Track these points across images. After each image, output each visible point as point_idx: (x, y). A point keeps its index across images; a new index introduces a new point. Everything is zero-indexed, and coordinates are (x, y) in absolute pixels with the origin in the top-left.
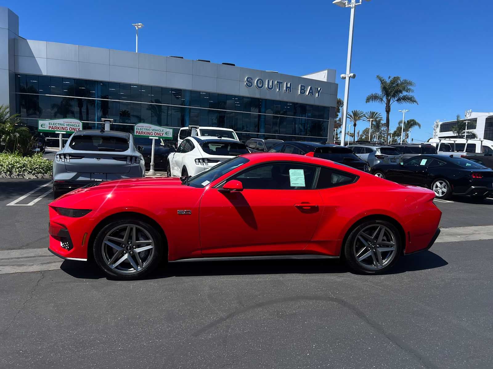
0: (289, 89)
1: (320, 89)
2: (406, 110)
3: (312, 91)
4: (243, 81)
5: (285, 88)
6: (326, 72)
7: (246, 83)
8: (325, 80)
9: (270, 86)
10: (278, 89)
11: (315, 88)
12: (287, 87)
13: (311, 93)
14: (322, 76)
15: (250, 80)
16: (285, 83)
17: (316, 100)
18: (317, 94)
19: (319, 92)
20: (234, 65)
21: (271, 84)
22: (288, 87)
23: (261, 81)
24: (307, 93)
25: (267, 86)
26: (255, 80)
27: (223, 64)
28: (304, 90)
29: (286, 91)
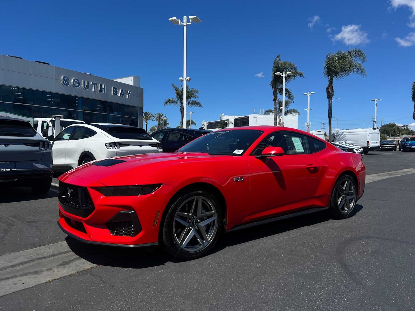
0: (103, 90)
1: (130, 92)
2: (192, 112)
3: (123, 92)
4: (59, 80)
5: (100, 89)
6: (132, 78)
7: (62, 82)
8: (132, 84)
9: (86, 86)
10: (94, 89)
11: (126, 90)
12: (101, 88)
13: (122, 94)
14: (129, 81)
15: (66, 79)
16: (100, 84)
17: (127, 100)
18: (128, 96)
19: (129, 94)
20: (49, 64)
21: (86, 84)
22: (103, 88)
23: (77, 81)
24: (119, 95)
25: (83, 86)
26: (72, 80)
27: (36, 61)
28: (116, 91)
29: (101, 91)
